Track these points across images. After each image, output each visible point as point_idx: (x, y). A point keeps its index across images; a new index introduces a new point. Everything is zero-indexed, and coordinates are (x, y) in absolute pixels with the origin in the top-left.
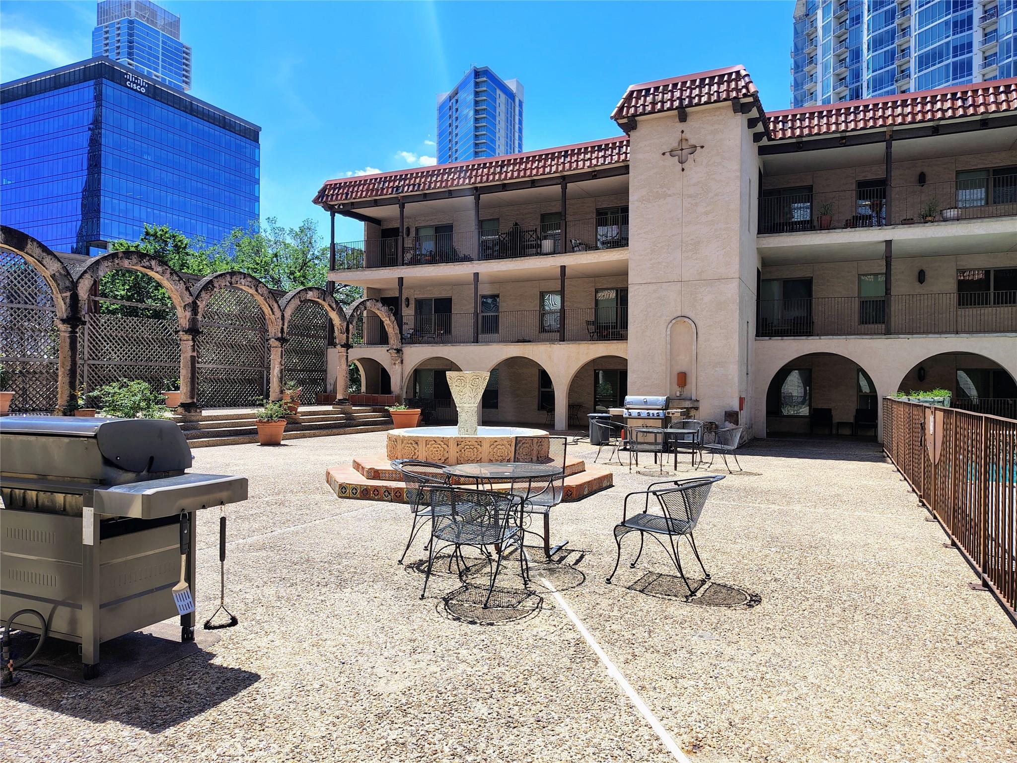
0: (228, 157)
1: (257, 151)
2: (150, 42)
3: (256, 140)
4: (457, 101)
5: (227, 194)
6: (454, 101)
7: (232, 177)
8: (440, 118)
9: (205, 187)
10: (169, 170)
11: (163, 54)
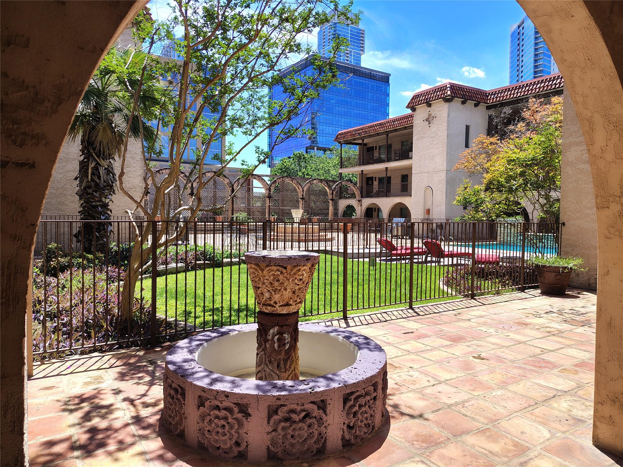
0: (372, 94)
1: (388, 87)
2: (344, 32)
3: (388, 81)
4: (523, 28)
5: (372, 114)
6: (521, 28)
7: (375, 104)
8: (512, 41)
9: (361, 112)
10: (343, 106)
11: (351, 37)
